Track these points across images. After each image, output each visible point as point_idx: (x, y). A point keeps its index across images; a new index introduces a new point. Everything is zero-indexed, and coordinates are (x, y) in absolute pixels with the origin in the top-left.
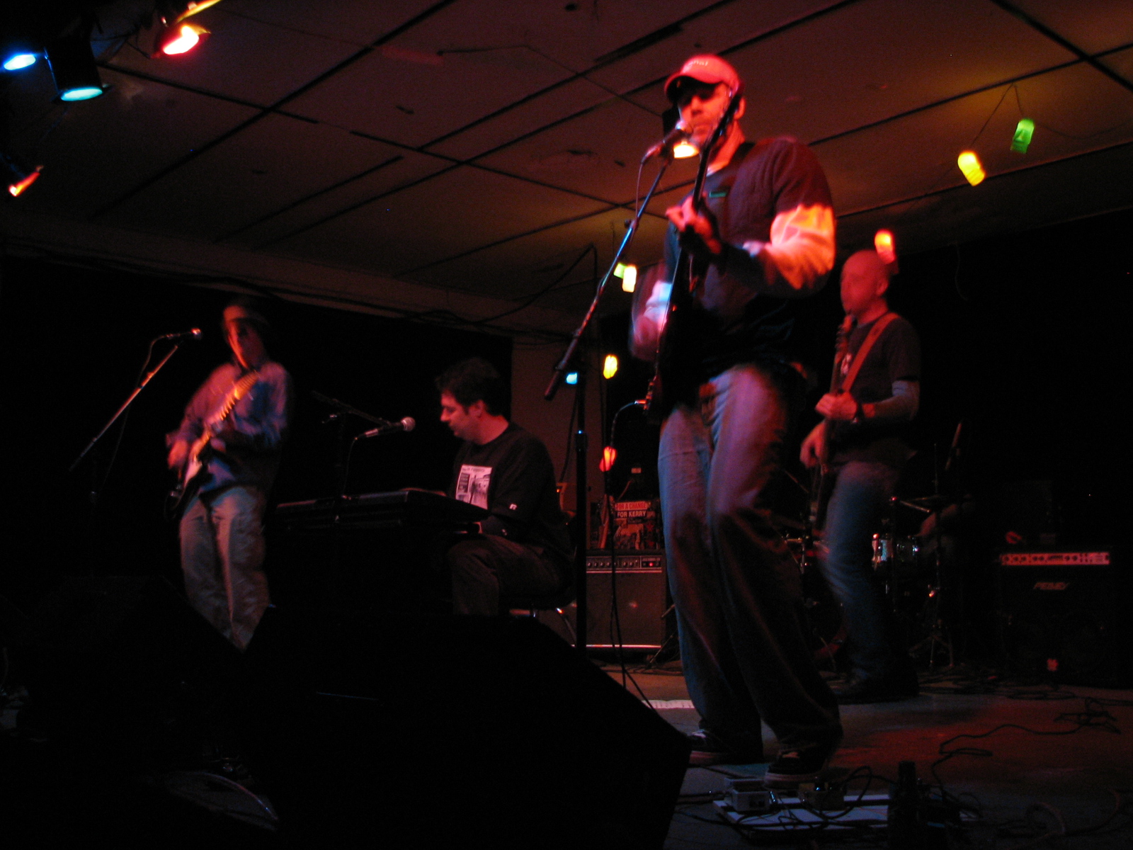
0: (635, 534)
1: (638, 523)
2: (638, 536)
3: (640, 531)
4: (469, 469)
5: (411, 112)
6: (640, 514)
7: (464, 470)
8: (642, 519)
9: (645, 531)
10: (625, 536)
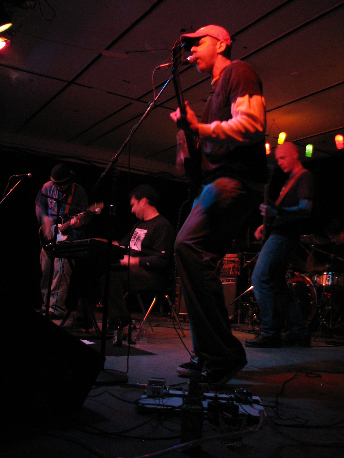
0: (230, 268)
1: (231, 263)
2: (231, 269)
3: (232, 267)
4: (138, 230)
5: (129, 83)
6: (232, 259)
7: (137, 230)
8: (233, 262)
9: (234, 266)
10: (226, 268)
